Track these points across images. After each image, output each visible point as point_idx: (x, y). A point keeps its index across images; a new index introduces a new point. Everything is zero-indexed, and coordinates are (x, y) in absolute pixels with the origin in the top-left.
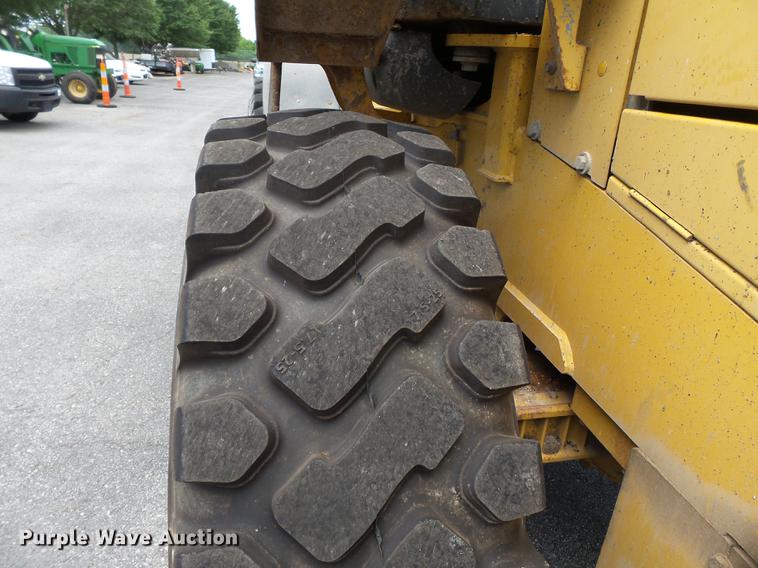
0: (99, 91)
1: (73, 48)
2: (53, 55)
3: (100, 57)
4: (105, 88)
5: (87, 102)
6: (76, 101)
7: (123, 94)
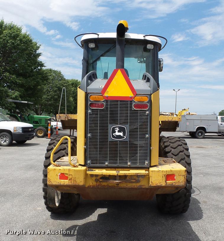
0: (47, 133)
1: (40, 120)
2: (34, 122)
3: (49, 122)
4: (49, 132)
5: (42, 137)
6: (39, 137)
7: (56, 134)
